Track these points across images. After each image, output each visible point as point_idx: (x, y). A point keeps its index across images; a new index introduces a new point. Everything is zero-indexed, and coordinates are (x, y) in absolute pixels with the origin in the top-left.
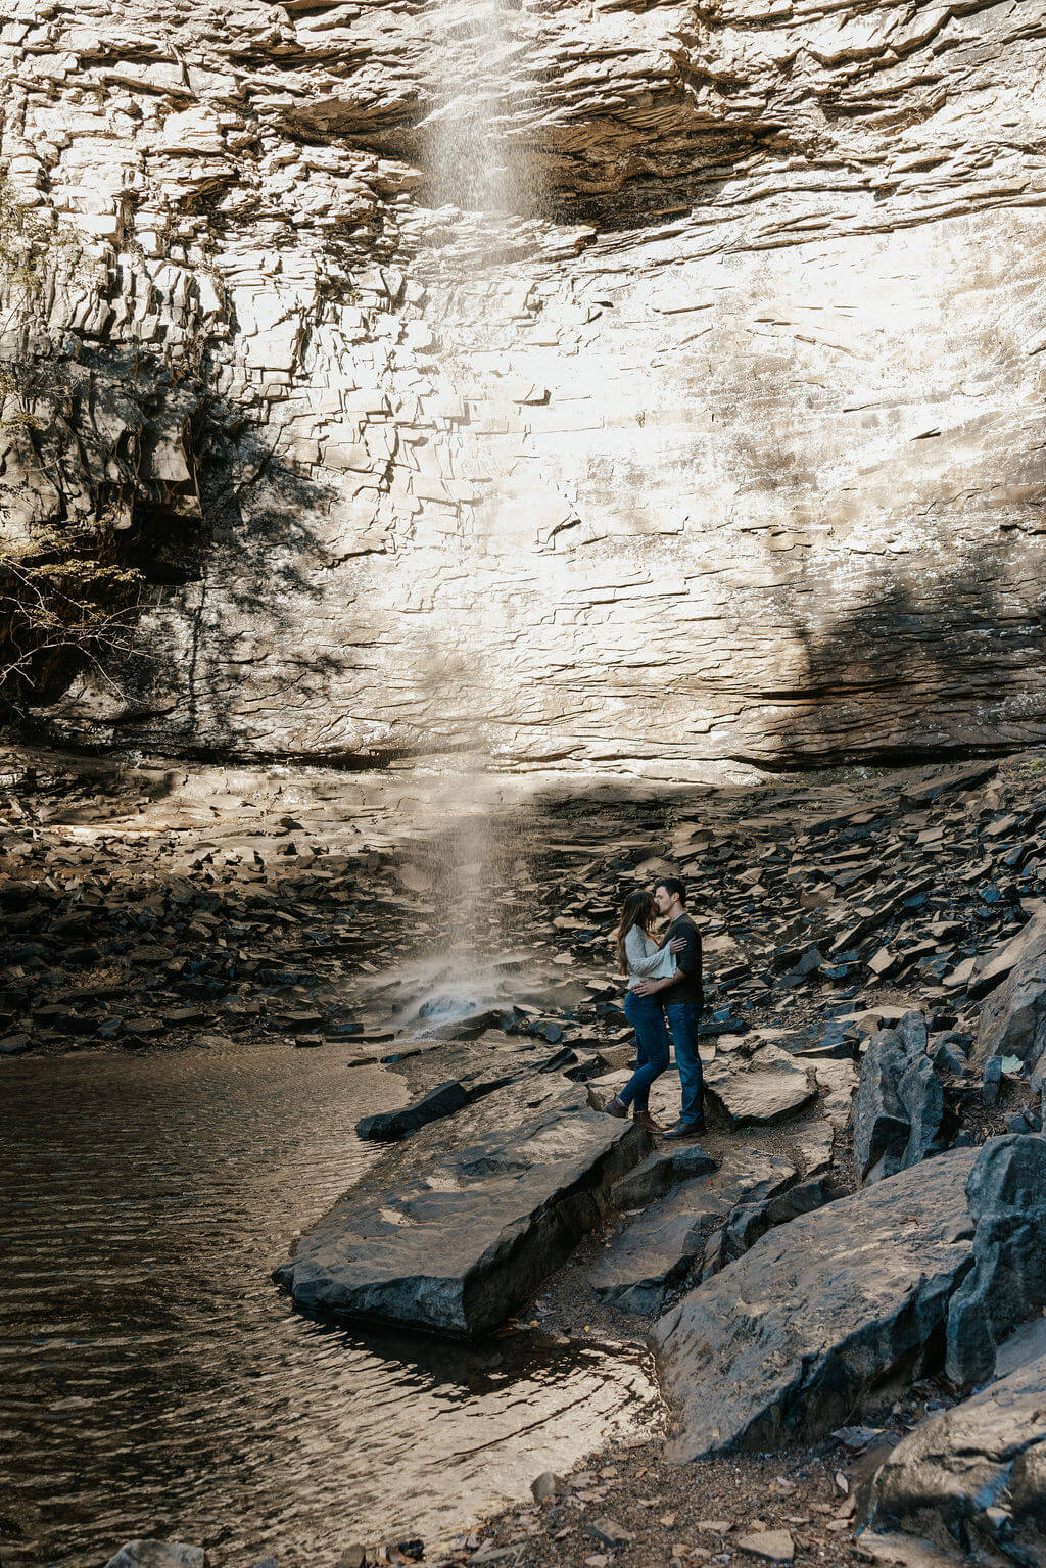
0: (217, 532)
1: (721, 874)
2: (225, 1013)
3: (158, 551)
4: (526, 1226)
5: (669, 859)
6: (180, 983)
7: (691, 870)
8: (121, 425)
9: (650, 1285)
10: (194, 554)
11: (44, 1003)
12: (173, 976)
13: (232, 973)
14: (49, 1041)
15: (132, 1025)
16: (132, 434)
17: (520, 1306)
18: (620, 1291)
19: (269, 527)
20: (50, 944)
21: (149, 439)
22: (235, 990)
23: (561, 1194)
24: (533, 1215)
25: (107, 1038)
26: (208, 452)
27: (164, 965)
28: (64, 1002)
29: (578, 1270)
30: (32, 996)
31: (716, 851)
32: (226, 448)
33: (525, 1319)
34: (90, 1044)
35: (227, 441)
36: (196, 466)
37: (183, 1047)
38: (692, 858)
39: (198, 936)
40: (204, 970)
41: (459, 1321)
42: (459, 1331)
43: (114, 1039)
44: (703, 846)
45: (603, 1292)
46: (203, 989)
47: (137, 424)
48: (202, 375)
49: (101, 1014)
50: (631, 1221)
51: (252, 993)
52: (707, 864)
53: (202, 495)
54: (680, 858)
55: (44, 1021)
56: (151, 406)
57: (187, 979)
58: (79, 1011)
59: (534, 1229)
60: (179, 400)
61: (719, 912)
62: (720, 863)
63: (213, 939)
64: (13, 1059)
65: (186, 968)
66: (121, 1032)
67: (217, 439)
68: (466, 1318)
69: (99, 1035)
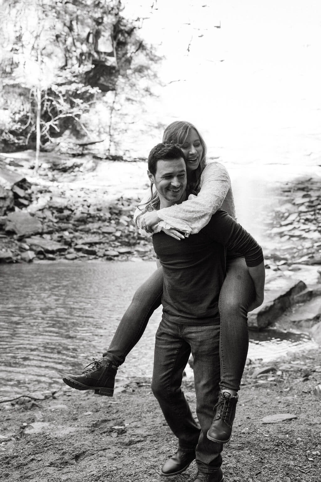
0: (122, 72)
1: (314, 210)
2: (138, 251)
3: (99, 79)
4: (272, 303)
5: (294, 204)
6: (120, 240)
7: (303, 208)
8: (88, 30)
9: (308, 320)
10: (112, 80)
11: (76, 244)
12: (117, 238)
13: (137, 238)
14: (82, 257)
15: (107, 253)
16: (92, 33)
17: (270, 324)
18: (299, 322)
19: (140, 70)
20: (74, 225)
21: (97, 35)
22: (139, 243)
23: (281, 297)
24: (275, 301)
25: (100, 257)
26: (119, 40)
27: (114, 234)
28: (84, 244)
29: (286, 317)
30: (72, 241)
31: (312, 202)
32: (126, 38)
33: (272, 326)
34: (95, 258)
35: (126, 35)
36: (115, 45)
37: (126, 260)
38: (303, 204)
39: (123, 225)
40: (127, 236)
41: (256, 325)
42: (255, 327)
43: (102, 257)
44: (307, 200)
45: (294, 322)
46: (129, 242)
47: (93, 30)
48: (118, 9)
49: (96, 248)
50: (300, 306)
51: (145, 245)
52: (309, 206)
53: (117, 56)
54: (298, 205)
55: (79, 250)
56: (99, 22)
57: (121, 239)
58: (89, 247)
59: (274, 304)
60: (109, 20)
61: (314, 224)
62: (314, 206)
63: (128, 226)
64: (71, 262)
65: (121, 236)
66: (105, 255)
67: (123, 35)
68: (258, 324)
69: (97, 255)
